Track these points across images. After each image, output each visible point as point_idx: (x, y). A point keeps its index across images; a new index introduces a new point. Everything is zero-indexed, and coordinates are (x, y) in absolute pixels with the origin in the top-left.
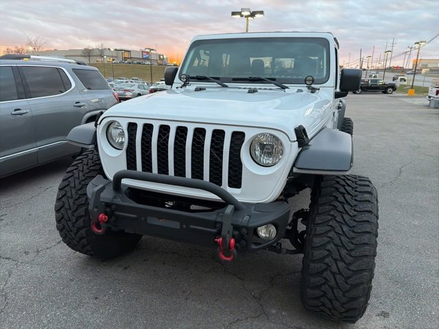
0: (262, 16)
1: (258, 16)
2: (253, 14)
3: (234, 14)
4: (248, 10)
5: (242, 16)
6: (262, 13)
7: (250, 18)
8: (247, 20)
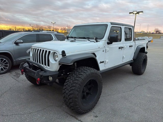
0: (142, 13)
1: (140, 13)
2: (138, 13)
3: (130, 13)
4: (136, 11)
5: (134, 14)
6: (142, 12)
7: (137, 14)
8: (136, 15)
